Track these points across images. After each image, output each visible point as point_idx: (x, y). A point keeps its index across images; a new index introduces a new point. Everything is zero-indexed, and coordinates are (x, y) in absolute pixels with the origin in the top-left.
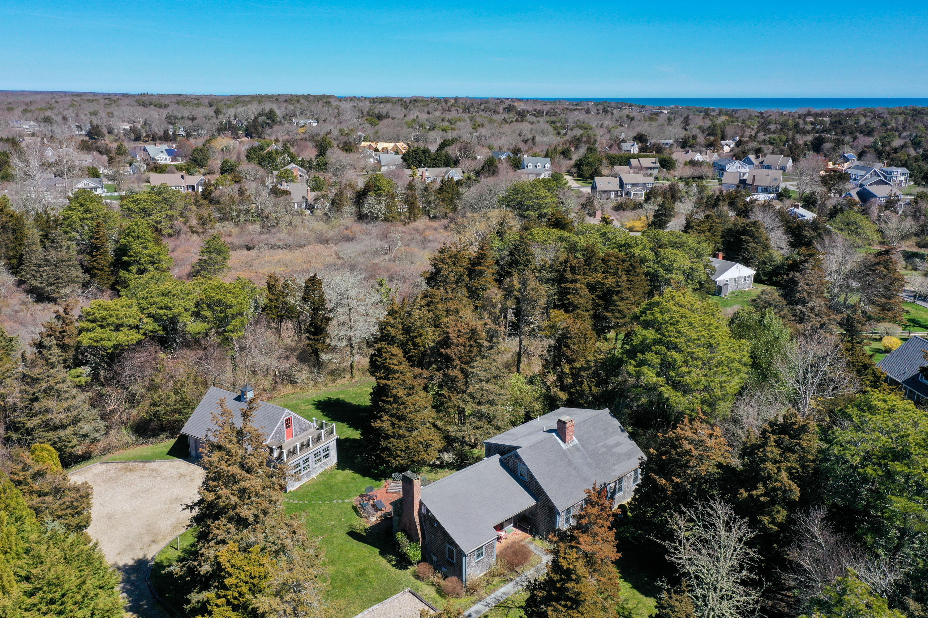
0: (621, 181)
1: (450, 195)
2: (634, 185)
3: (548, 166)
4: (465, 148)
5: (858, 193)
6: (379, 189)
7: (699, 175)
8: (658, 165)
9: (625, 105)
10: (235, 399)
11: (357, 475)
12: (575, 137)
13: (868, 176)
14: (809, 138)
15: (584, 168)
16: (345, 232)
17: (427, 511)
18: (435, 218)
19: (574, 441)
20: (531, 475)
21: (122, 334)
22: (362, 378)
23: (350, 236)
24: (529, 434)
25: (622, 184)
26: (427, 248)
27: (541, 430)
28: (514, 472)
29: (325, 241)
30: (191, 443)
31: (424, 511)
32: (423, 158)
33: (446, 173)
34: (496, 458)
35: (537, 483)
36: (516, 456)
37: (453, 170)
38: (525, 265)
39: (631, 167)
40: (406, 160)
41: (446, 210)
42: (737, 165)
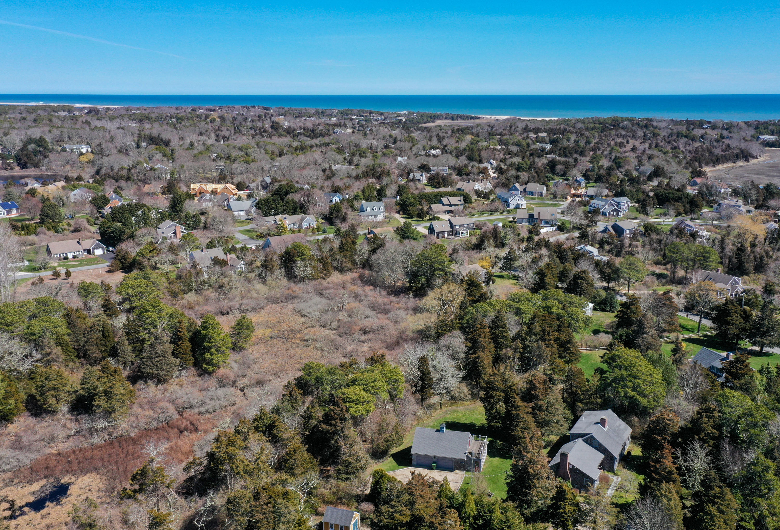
0: (451, 223)
1: (349, 253)
2: (460, 226)
3: (382, 208)
4: (308, 195)
5: (613, 226)
6: (303, 254)
7: (494, 209)
8: (463, 202)
10: (436, 431)
13: (607, 206)
15: (410, 208)
16: (287, 292)
17: (573, 466)
18: (341, 271)
19: (607, 427)
20: (601, 445)
21: (366, 406)
22: (447, 409)
23: (293, 295)
24: (587, 427)
25: (452, 226)
26: (362, 301)
27: (591, 424)
28: (591, 444)
29: (276, 301)
30: (414, 458)
31: (571, 467)
32: (274, 206)
33: (302, 220)
34: (580, 439)
35: (604, 447)
36: (592, 437)
37: (308, 217)
38: (503, 328)
39: (444, 205)
40: (260, 208)
41: (350, 265)
42: (517, 198)
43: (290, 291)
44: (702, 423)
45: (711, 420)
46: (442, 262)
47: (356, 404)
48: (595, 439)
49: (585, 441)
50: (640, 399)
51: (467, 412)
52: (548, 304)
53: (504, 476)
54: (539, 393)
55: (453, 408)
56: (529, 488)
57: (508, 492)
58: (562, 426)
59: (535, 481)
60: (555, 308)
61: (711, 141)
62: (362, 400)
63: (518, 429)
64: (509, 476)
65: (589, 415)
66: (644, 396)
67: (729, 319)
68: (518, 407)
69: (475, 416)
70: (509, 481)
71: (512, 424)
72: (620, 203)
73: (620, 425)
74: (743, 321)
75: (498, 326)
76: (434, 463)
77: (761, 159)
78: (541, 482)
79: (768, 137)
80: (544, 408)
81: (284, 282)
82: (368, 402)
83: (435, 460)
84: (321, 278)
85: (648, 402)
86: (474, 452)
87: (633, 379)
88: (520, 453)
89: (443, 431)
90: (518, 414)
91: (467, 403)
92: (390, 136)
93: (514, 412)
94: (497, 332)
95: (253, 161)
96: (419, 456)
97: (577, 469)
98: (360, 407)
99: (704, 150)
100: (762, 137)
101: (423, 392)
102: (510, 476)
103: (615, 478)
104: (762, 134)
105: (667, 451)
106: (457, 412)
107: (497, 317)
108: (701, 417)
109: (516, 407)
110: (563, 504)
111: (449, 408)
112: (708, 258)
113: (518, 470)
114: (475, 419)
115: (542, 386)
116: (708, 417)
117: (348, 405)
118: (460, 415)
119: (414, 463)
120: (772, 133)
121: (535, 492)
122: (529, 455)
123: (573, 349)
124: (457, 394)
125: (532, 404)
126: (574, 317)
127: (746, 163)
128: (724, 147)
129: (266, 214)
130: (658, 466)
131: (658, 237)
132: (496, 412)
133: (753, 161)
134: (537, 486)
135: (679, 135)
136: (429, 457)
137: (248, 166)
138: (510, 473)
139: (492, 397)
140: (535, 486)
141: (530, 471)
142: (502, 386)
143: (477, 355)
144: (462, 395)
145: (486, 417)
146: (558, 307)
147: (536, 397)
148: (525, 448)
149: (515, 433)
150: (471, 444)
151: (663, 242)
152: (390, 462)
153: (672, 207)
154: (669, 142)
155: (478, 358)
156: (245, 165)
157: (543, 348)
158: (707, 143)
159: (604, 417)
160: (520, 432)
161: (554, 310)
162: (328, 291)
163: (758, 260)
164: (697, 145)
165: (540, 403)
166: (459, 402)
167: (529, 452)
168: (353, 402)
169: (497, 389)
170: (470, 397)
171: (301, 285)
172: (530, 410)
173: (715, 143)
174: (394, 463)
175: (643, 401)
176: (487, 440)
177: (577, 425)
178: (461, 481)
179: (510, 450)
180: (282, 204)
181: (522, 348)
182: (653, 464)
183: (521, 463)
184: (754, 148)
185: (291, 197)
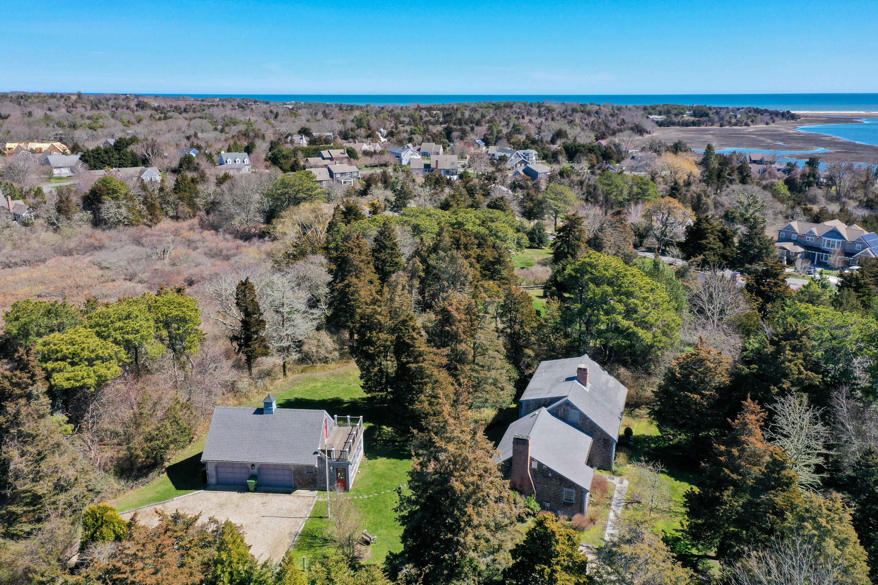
0: (330, 171)
1: (187, 194)
2: (342, 174)
3: (247, 161)
4: (153, 147)
5: (524, 171)
6: (115, 191)
8: (347, 155)
9: (250, 101)
10: (255, 413)
11: (393, 461)
12: (240, 132)
13: (513, 157)
14: (439, 128)
15: (282, 161)
16: (88, 241)
17: (540, 465)
18: (176, 218)
19: (588, 384)
20: (584, 417)
21: (100, 368)
22: (296, 376)
23: (96, 244)
24: (553, 386)
25: (331, 174)
26: (197, 248)
27: (557, 381)
28: (564, 418)
29: (68, 253)
30: (210, 470)
31: (535, 465)
32: (106, 158)
33: (142, 172)
34: (544, 410)
35: (591, 422)
36: (568, 404)
37: (149, 169)
38: (392, 249)
39: (324, 158)
40: (86, 161)
41: (187, 209)
42: (410, 152)
43: (92, 240)
44: (783, 362)
45: (800, 355)
46: (308, 190)
47: (73, 364)
48: (573, 407)
49: (554, 413)
50: (641, 332)
51: (332, 379)
52: (460, 219)
53: (394, 500)
54: (460, 328)
55: (307, 375)
56: (456, 529)
57: (404, 539)
58: (502, 389)
59: (469, 510)
60: (471, 224)
61: (606, 116)
62: (86, 354)
63: (422, 397)
64: (406, 501)
65: (550, 367)
66: (646, 325)
67: (704, 242)
68: (421, 354)
69: (345, 386)
70: (405, 513)
71: (410, 390)
72: (527, 155)
73: (608, 381)
74: (721, 245)
75: (385, 247)
76: (252, 477)
77: (654, 134)
78: (484, 511)
79: (657, 117)
80: (470, 357)
81: (87, 229)
82: (103, 360)
83: (255, 471)
84: (145, 224)
85: (654, 337)
86: (336, 448)
87: (624, 298)
88: (428, 444)
89: (270, 411)
90: (421, 370)
91: (332, 365)
92: (271, 112)
93: (413, 366)
94: (382, 256)
95: (101, 127)
96: (219, 465)
97: (549, 470)
98: (82, 370)
99: (600, 124)
100: (651, 117)
101: (248, 346)
102: (409, 500)
103: (616, 480)
104: (651, 114)
105: (753, 417)
106: (315, 380)
107: (381, 233)
108: (779, 350)
109: (418, 357)
110: (548, 570)
111: (300, 375)
112: (647, 190)
113: (428, 485)
114: (345, 390)
115: (463, 317)
116: (794, 349)
117: (50, 365)
118: (319, 384)
119: (212, 480)
120: (660, 114)
121: (470, 539)
122: (451, 448)
123: (505, 273)
124: (314, 349)
125: (446, 351)
126: (499, 234)
127: (641, 138)
128: (619, 122)
129: (94, 167)
130: (735, 451)
131: (579, 178)
132: (380, 370)
133: (646, 136)
134: (475, 522)
135: (574, 110)
136: (242, 465)
137: (94, 133)
138: (408, 493)
139: (370, 342)
140: (469, 523)
141: (457, 485)
142: (388, 322)
143: (346, 282)
144: (323, 352)
145: (362, 382)
146: (474, 223)
147: (454, 337)
148: (441, 431)
149: (417, 406)
150: (332, 434)
151: (585, 184)
152: (163, 483)
153: (585, 158)
154: (565, 117)
155: (348, 286)
156: (90, 131)
157: (459, 261)
158: (602, 116)
159: (583, 366)
160: (426, 404)
161: (469, 226)
162: (149, 238)
163: (695, 200)
164: (592, 119)
165: (462, 347)
166: (319, 365)
167: (449, 440)
168: (64, 359)
169: (380, 328)
170: (337, 354)
171: (112, 233)
172: (445, 361)
173: (610, 118)
174: (170, 485)
175: (646, 336)
176: (362, 427)
177: (533, 384)
178: (307, 513)
179: (408, 440)
180: (117, 156)
181: (423, 270)
182: (723, 448)
183: (431, 467)
184: (647, 125)
185: (131, 148)
